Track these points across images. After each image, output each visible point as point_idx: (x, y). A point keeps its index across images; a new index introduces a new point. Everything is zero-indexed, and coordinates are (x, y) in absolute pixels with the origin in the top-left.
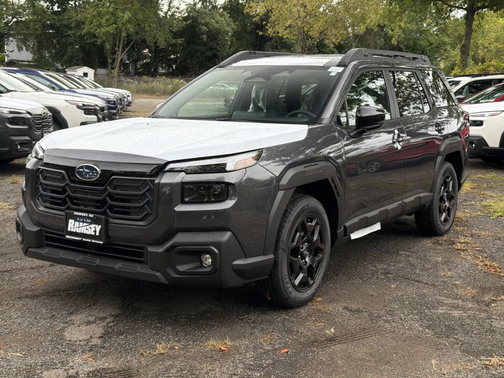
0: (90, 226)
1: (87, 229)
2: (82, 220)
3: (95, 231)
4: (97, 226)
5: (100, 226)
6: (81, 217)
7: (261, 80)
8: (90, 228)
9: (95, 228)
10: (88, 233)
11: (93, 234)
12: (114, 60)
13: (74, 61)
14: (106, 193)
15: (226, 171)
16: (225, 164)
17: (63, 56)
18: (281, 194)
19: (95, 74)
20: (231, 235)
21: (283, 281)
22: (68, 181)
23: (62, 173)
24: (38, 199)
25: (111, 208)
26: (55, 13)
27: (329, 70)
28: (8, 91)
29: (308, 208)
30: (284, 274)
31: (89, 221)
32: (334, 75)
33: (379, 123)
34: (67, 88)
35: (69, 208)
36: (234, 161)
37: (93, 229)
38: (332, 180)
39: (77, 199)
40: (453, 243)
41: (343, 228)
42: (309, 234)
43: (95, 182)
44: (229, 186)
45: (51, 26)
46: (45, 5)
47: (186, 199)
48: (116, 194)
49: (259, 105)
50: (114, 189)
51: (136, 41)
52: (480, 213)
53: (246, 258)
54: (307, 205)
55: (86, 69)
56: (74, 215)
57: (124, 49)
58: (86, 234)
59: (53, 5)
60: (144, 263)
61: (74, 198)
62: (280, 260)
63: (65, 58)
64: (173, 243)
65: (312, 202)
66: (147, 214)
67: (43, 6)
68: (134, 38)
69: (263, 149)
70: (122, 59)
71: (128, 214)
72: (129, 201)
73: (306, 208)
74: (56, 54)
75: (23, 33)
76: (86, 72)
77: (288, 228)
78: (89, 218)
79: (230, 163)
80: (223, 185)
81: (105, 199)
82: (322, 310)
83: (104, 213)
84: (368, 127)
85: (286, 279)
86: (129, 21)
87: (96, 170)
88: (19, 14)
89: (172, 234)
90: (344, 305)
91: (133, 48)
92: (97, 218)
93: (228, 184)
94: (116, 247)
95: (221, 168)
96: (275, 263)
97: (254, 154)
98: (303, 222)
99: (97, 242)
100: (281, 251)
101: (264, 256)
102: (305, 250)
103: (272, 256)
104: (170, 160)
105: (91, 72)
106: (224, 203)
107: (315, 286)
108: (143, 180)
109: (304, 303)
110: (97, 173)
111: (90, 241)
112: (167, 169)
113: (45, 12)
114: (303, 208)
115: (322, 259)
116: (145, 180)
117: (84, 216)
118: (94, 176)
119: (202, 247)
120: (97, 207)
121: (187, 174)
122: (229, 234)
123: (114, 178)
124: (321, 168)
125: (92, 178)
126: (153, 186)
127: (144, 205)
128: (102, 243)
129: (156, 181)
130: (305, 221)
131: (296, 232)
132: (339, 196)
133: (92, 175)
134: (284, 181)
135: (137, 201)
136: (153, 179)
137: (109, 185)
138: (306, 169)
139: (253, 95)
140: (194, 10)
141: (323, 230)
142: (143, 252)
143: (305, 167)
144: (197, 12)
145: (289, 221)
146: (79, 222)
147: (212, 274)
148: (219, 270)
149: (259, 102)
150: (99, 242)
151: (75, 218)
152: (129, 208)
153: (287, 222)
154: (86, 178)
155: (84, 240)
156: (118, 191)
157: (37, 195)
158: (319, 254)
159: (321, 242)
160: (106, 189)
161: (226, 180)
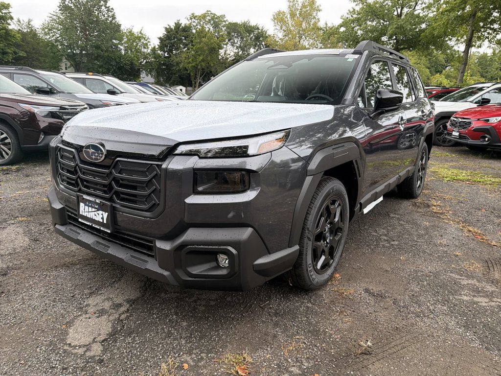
0: (98, 212)
1: (95, 215)
2: (90, 205)
3: (103, 218)
4: (104, 213)
5: (107, 214)
6: (90, 201)
7: (283, 67)
8: (98, 214)
9: (102, 214)
10: (97, 219)
11: (101, 221)
12: (195, 83)
13: (175, 83)
14: (111, 178)
15: (248, 156)
16: (246, 147)
17: (170, 80)
18: (308, 180)
19: (186, 90)
20: (253, 231)
21: (307, 270)
22: (78, 162)
23: (73, 152)
24: (58, 177)
25: (117, 193)
26: (166, 57)
27: (346, 57)
28: (122, 93)
29: (333, 192)
30: (308, 263)
31: (97, 207)
32: (351, 61)
33: (397, 104)
34: (164, 94)
35: (80, 191)
36: (258, 143)
37: (101, 216)
38: (356, 161)
39: (87, 181)
40: (429, 206)
41: (359, 205)
42: (332, 216)
43: (100, 163)
44: (251, 174)
45: (164, 64)
46: (161, 53)
47: (200, 189)
48: (122, 180)
49: (279, 94)
50: (119, 173)
51: (207, 72)
52: (433, 178)
53: (270, 254)
54: (332, 189)
55: (181, 87)
56: (84, 199)
57: (200, 77)
58: (95, 220)
59: (165, 53)
60: (154, 257)
61: (84, 180)
62: (305, 250)
63: (171, 81)
64: (183, 242)
65: (337, 185)
66: (155, 204)
67: (159, 54)
68: (206, 70)
69: (290, 128)
70: (200, 82)
71: (135, 202)
72: (134, 188)
73: (331, 191)
74: (167, 79)
75: (149, 68)
76: (181, 88)
77: (314, 215)
78: (97, 204)
79: (253, 146)
80: (244, 173)
81: (110, 184)
82: (343, 293)
83: (110, 200)
84: (387, 109)
85: (310, 267)
86: (203, 60)
87: (101, 151)
88: (147, 58)
89: (182, 229)
90: (364, 285)
91: (205, 76)
92: (104, 204)
93: (250, 172)
94: (126, 236)
95: (242, 152)
96: (301, 253)
97: (280, 135)
98: (328, 205)
99: (105, 230)
100: (306, 240)
101: (290, 249)
102: (327, 232)
103: (297, 247)
104: (181, 141)
105: (184, 89)
106: (244, 194)
107: (334, 265)
108: (149, 164)
109: (324, 284)
110: (102, 154)
111: (99, 228)
112: (176, 152)
113: (161, 57)
114: (329, 191)
115: (341, 237)
116: (152, 164)
117: (91, 201)
118: (99, 156)
119: (217, 247)
120: (105, 192)
121: (200, 158)
122: (250, 230)
123: (118, 161)
124: (348, 150)
125: (97, 159)
126: (160, 172)
127: (150, 194)
128: (109, 232)
129: (164, 166)
130: (330, 205)
131: (321, 216)
132: (360, 177)
133: (97, 156)
134: (313, 165)
135: (143, 189)
136: (160, 163)
137: (114, 168)
138: (334, 151)
139: (274, 86)
140: (238, 55)
141: (344, 210)
142: (152, 246)
143: (333, 149)
144: (240, 56)
145: (315, 207)
146: (89, 206)
147: (230, 277)
148: (237, 274)
149: (279, 91)
150: (107, 231)
151: (85, 201)
152: (135, 196)
153: (313, 208)
154: (92, 159)
155: (93, 226)
156: (124, 176)
157: (57, 174)
158: (339, 232)
159: (341, 221)
160: (111, 173)
161: (248, 167)
